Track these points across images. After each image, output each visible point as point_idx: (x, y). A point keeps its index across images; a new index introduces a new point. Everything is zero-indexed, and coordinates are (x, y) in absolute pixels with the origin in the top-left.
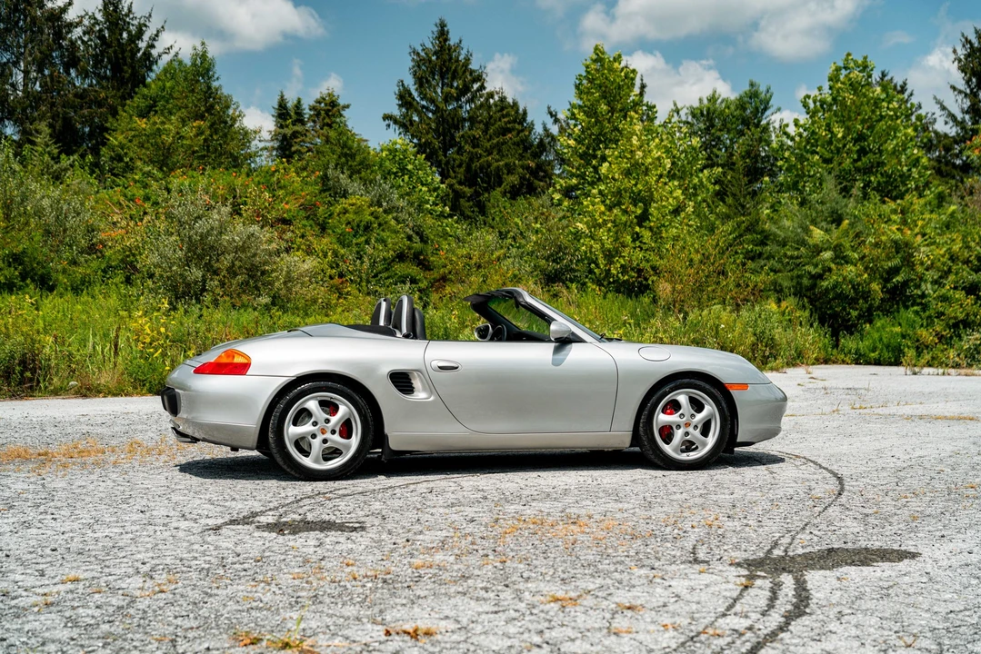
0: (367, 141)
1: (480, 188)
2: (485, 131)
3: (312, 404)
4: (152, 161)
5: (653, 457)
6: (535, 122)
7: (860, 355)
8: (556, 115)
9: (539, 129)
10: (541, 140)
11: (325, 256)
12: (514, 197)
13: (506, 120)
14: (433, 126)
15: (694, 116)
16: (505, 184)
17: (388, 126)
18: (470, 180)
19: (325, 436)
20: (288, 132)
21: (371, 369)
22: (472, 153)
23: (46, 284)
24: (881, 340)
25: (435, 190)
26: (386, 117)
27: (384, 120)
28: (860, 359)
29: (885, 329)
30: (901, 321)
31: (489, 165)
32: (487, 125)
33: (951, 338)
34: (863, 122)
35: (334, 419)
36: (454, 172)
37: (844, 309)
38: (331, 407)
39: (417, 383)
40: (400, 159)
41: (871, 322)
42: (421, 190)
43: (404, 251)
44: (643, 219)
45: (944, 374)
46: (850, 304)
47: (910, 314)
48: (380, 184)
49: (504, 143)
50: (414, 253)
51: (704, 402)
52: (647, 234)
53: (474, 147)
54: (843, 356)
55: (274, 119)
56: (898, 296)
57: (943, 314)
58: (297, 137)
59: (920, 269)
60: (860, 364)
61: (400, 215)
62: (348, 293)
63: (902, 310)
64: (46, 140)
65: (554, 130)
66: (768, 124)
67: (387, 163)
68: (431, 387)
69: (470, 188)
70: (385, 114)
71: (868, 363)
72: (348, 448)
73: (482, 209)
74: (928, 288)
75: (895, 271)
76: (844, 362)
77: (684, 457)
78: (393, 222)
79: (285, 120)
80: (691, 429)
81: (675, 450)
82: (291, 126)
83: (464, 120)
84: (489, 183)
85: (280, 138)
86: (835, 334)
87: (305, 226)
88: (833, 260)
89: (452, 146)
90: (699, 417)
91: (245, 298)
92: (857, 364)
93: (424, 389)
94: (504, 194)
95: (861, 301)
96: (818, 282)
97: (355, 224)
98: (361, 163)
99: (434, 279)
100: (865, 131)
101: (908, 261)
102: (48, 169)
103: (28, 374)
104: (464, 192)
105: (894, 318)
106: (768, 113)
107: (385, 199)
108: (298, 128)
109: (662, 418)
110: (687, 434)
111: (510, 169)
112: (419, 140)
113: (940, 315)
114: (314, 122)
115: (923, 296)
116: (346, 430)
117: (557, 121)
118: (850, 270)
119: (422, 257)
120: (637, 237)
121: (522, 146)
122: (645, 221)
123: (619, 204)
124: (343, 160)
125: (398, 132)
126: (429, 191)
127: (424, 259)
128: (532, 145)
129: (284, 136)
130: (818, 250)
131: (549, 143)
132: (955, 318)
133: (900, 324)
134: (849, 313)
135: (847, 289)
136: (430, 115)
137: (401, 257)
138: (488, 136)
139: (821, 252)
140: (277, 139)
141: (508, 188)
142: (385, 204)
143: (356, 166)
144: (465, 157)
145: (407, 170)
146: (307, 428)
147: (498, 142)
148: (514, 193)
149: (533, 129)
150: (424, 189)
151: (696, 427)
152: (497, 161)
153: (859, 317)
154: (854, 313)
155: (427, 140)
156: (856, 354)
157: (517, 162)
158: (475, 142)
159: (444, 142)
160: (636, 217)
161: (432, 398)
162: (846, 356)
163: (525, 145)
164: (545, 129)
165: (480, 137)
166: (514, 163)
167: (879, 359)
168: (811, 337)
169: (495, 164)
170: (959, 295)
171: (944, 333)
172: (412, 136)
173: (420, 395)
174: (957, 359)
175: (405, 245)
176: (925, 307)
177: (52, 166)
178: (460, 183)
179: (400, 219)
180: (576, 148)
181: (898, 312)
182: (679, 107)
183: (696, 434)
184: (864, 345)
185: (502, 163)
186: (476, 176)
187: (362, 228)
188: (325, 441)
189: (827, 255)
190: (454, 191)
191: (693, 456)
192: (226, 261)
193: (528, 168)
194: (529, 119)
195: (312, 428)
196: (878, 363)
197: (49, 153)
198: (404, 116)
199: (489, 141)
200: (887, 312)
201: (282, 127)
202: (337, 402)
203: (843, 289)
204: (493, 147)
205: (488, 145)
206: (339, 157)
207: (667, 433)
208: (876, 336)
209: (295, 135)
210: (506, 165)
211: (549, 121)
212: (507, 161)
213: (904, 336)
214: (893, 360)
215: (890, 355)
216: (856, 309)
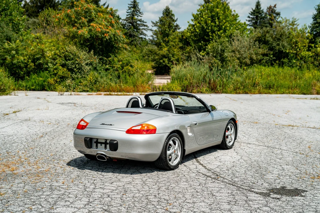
3: (171, 142)
7: (28, 87)
19: (175, 153)
24: (35, 82)
28: (27, 89)
29: (36, 79)
33: (60, 82)
37: (19, 71)
41: (29, 76)
45: (70, 95)
46: (20, 69)
47: (46, 73)
54: (21, 88)
56: (40, 68)
57: (57, 74)
59: (47, 59)
63: (42, 72)
71: (30, 90)
74: (51, 65)
75: (38, 59)
76: (21, 90)
77: (229, 145)
95: (24, 69)
101: (43, 55)
105: (39, 75)
109: (227, 133)
113: (55, 74)
115: (49, 67)
132: (61, 75)
133: (41, 77)
134: (20, 73)
135: (22, 65)
146: (171, 151)
153: (24, 74)
154: (22, 73)
156: (26, 87)
161: (193, 135)
167: (35, 89)
168: (9, 81)
170: (61, 67)
171: (58, 80)
174: (64, 89)
176: (50, 72)
181: (40, 73)
184: (29, 84)
189: (14, 52)
196: (34, 90)
203: (19, 64)
208: (33, 81)
213: (44, 81)
214: (40, 89)
215: (39, 87)
216: (22, 71)
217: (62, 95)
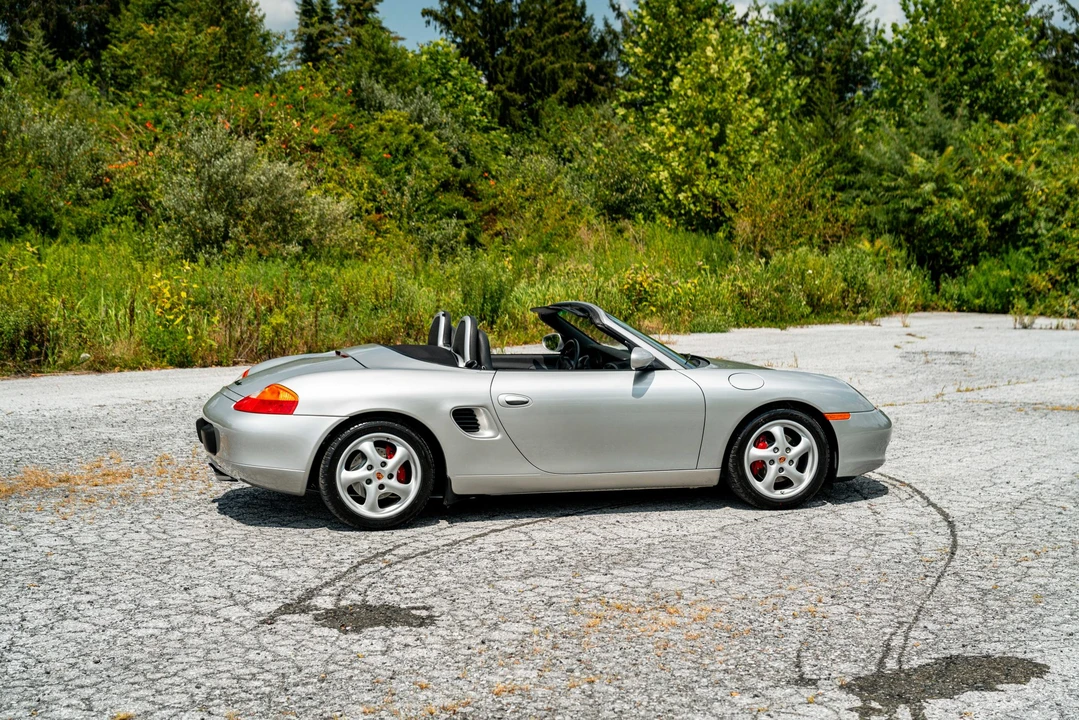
0: (403, 39)
1: (533, 93)
2: (538, 29)
3: (367, 446)
4: (162, 74)
5: (743, 495)
6: (594, 17)
7: (964, 301)
8: (619, 9)
9: (599, 25)
10: (602, 39)
11: (361, 188)
12: (571, 105)
13: (562, 15)
14: (479, 22)
15: (777, 15)
16: (561, 90)
17: (428, 22)
18: (521, 86)
19: (381, 481)
20: (314, 31)
21: (431, 405)
22: (524, 54)
23: (48, 230)
24: (987, 284)
25: (482, 98)
26: (426, 13)
27: (423, 16)
28: (963, 306)
29: (992, 272)
30: (1010, 263)
31: (543, 67)
32: (541, 22)
33: (1066, 283)
34: (972, 29)
35: (391, 462)
36: (503, 76)
37: (946, 248)
38: (388, 449)
39: (482, 419)
40: (442, 63)
41: (976, 263)
42: (467, 100)
43: (449, 179)
44: (718, 142)
45: (1057, 328)
46: (952, 243)
47: (1020, 256)
48: (420, 97)
49: (561, 42)
50: (460, 181)
51: (800, 434)
52: (723, 160)
53: (525, 47)
54: (944, 302)
55: (298, 16)
56: (1007, 236)
57: (1058, 256)
58: (324, 38)
59: (1032, 205)
60: (963, 311)
61: (443, 132)
62: (387, 231)
63: (1012, 250)
64: (40, 44)
65: (617, 26)
66: (862, 24)
67: (428, 68)
68: (498, 424)
69: (521, 94)
70: (424, 10)
71: (972, 310)
72: (407, 493)
73: (536, 118)
74: (1041, 226)
75: (1005, 206)
76: (944, 309)
77: (778, 494)
78: (435, 141)
79: (311, 17)
80: (785, 465)
81: (768, 488)
82: (317, 25)
83: (515, 15)
84: (542, 88)
85: (305, 38)
86: (935, 278)
87: (336, 153)
88: (935, 192)
89: (500, 45)
90: (796, 450)
91: (273, 246)
92: (960, 310)
93: (491, 427)
94: (561, 102)
95: (965, 240)
96: (917, 216)
97: (393, 148)
98: (398, 70)
99: (483, 211)
100: (973, 40)
101: (1019, 196)
102: (43, 78)
103: (35, 348)
104: (515, 100)
105: (1003, 259)
106: (862, 11)
107: (426, 113)
108: (326, 27)
109: (754, 453)
110: (781, 469)
111: (567, 73)
112: (463, 39)
113: (1054, 256)
114: (344, 17)
115: (1035, 235)
116: (404, 474)
117: (620, 15)
118: (954, 205)
119: (469, 185)
120: (713, 164)
121: (580, 45)
122: (721, 145)
123: (691, 125)
124: (378, 66)
125: (438, 30)
126: (475, 100)
127: (472, 187)
128: (591, 43)
129: (310, 37)
130: (917, 181)
131: (611, 41)
132: (1072, 261)
133: (1009, 267)
134: (951, 253)
135: (950, 225)
136: (476, 10)
137: (445, 186)
138: (542, 35)
139: (921, 182)
140: (301, 40)
141: (564, 95)
142: (425, 119)
143: (392, 73)
144: (515, 60)
145: (450, 75)
146: (361, 473)
147: (553, 42)
148: (572, 100)
149: (592, 24)
150: (470, 98)
151: (791, 462)
152: (552, 63)
153: (963, 257)
154: (958, 253)
155: (472, 40)
156: (958, 300)
157: (575, 64)
158: (526, 42)
159: (491, 42)
160: (711, 140)
161: (499, 437)
162: (947, 301)
163: (584, 43)
164: (607, 24)
165: (533, 35)
166: (572, 65)
167: (984, 307)
168: (909, 281)
169: (550, 67)
170: (1077, 234)
171: (1059, 278)
172: (456, 35)
173: (486, 433)
174: (1072, 308)
175: (450, 172)
176: (1038, 248)
177: (48, 74)
178: (510, 89)
179: (444, 137)
180: (643, 57)
181: (1007, 253)
182: (760, 5)
183: (791, 470)
184: (967, 291)
185: (557, 66)
186: (528, 79)
187: (401, 152)
188: (381, 487)
189: (928, 187)
190: (504, 98)
191: (787, 494)
192: (251, 204)
193: (587, 71)
194: (588, 13)
195: (368, 473)
196: (983, 310)
197: (43, 60)
198: (447, 11)
199: (542, 40)
200: (994, 253)
201: (307, 26)
202: (395, 443)
203: (946, 226)
204: (548, 47)
205: (541, 44)
206: (374, 64)
207: (760, 469)
208: (981, 280)
209: (322, 34)
210: (563, 67)
211: (611, 15)
212: (564, 63)
213: (1013, 281)
214: (1000, 307)
215: (997, 301)
216: (959, 249)
217: (1025, 327)
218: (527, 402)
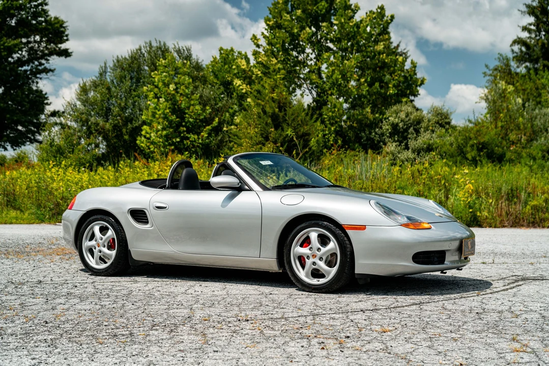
19: (100, 248)
35: (105, 238)
39: (150, 217)
51: (331, 239)
72: (111, 256)
77: (315, 281)
80: (317, 260)
81: (307, 276)
90: (324, 250)
110: (315, 264)
151: (321, 258)
161: (152, 228)
183: (321, 265)
188: (100, 251)
191: (322, 281)
195: (95, 243)
202: (108, 228)
218: (166, 208)
